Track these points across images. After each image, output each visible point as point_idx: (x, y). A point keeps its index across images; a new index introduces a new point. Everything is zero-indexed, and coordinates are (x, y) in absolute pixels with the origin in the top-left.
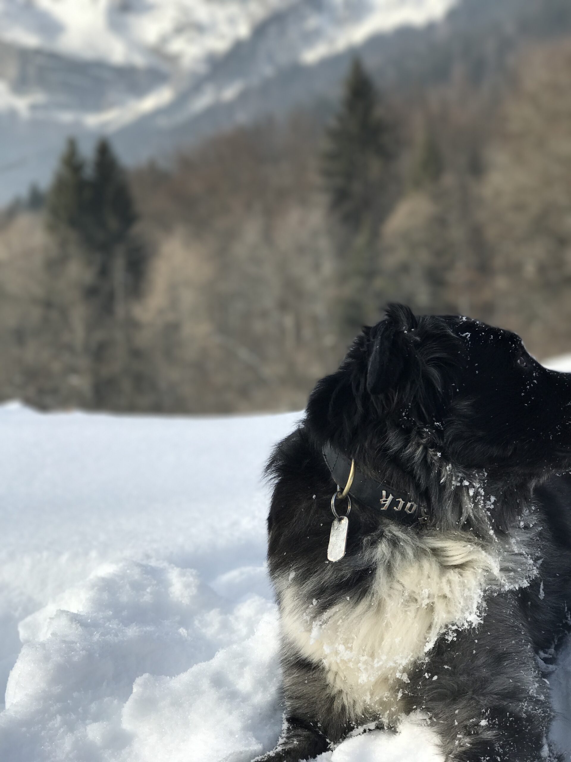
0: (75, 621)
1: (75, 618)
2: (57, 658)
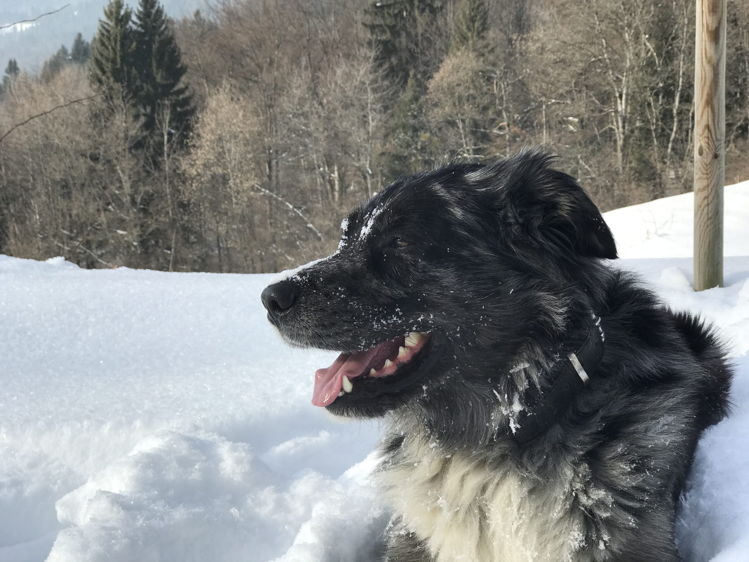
0: (117, 504)
1: (116, 500)
2: (96, 548)
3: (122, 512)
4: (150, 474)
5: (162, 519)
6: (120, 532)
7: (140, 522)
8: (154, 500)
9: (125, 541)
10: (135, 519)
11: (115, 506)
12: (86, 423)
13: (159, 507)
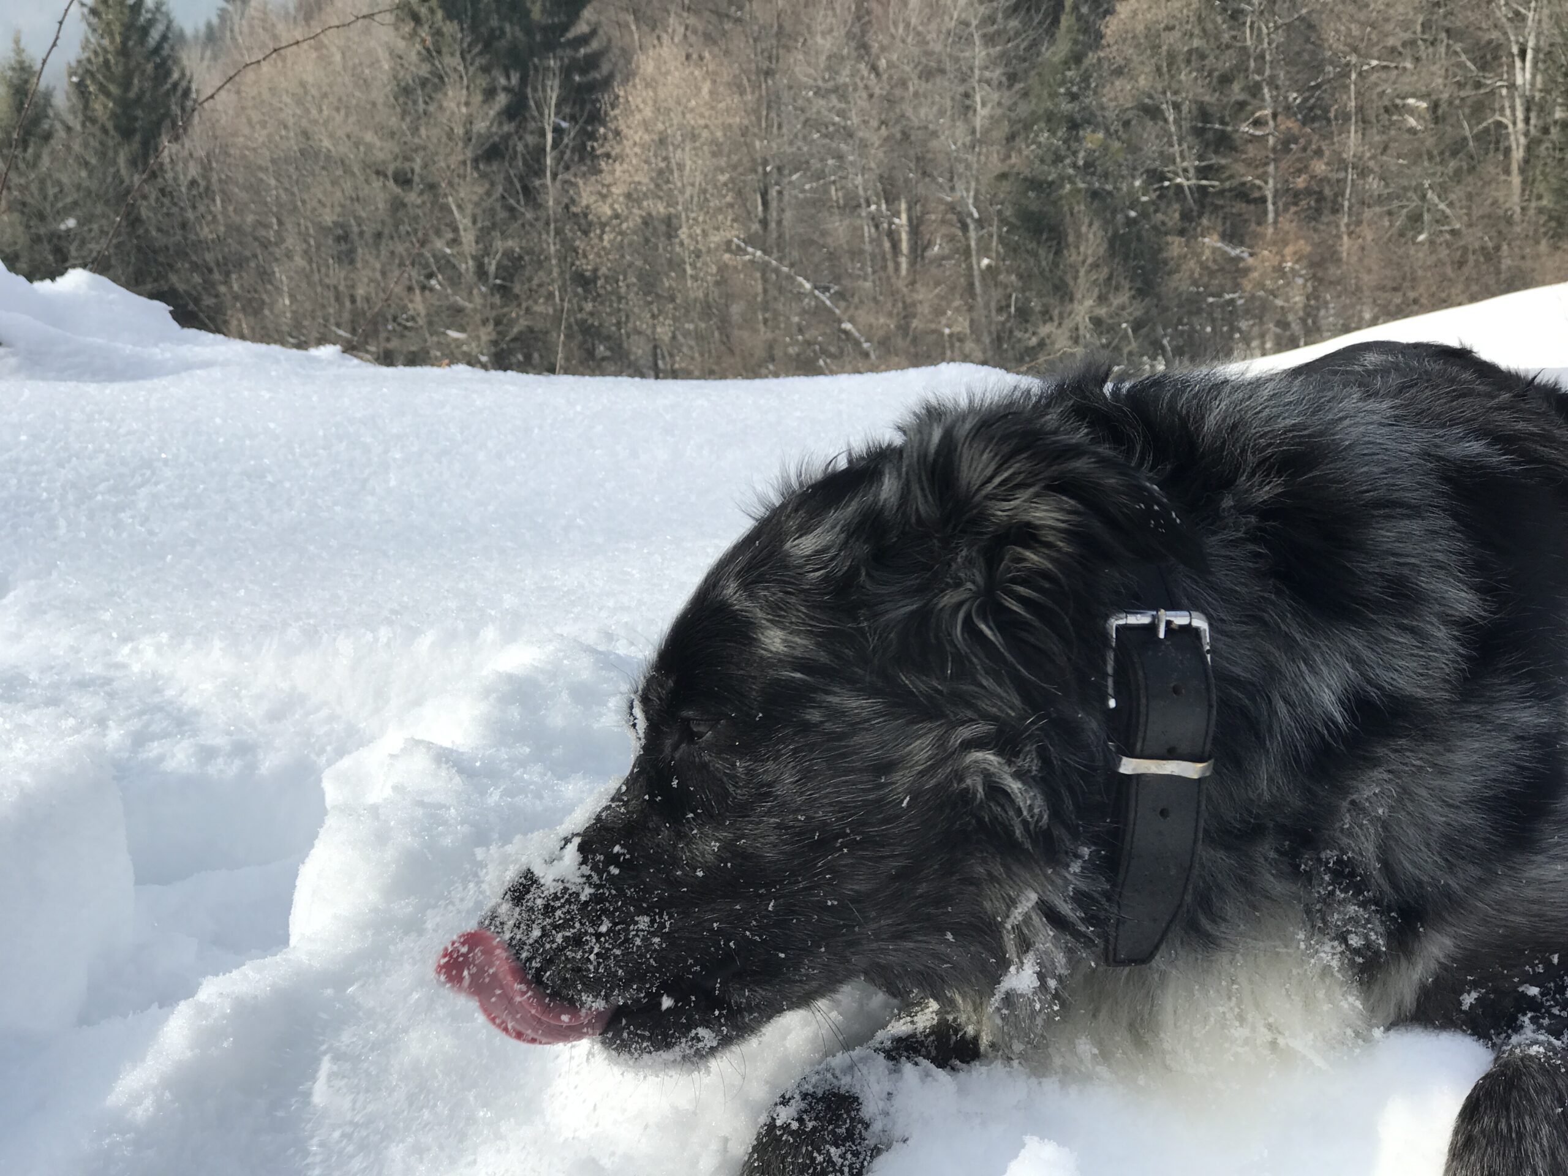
0: (447, 762)
1: (445, 757)
2: (404, 839)
3: (457, 779)
4: (515, 713)
5: (540, 797)
6: (452, 810)
7: (494, 797)
8: (523, 763)
9: (463, 829)
10: (483, 793)
11: (444, 766)
12: (384, 633)
13: (532, 775)
